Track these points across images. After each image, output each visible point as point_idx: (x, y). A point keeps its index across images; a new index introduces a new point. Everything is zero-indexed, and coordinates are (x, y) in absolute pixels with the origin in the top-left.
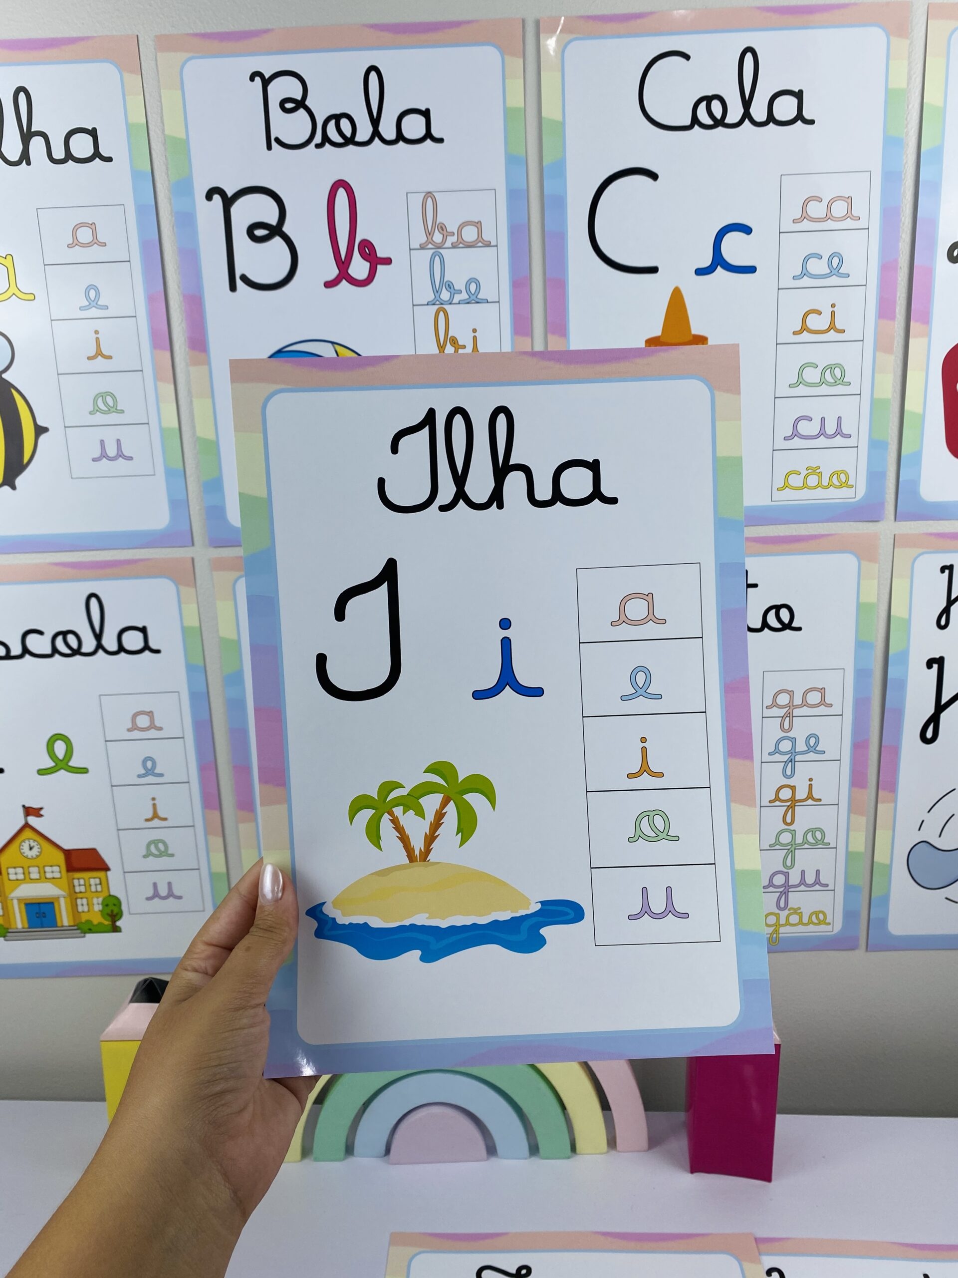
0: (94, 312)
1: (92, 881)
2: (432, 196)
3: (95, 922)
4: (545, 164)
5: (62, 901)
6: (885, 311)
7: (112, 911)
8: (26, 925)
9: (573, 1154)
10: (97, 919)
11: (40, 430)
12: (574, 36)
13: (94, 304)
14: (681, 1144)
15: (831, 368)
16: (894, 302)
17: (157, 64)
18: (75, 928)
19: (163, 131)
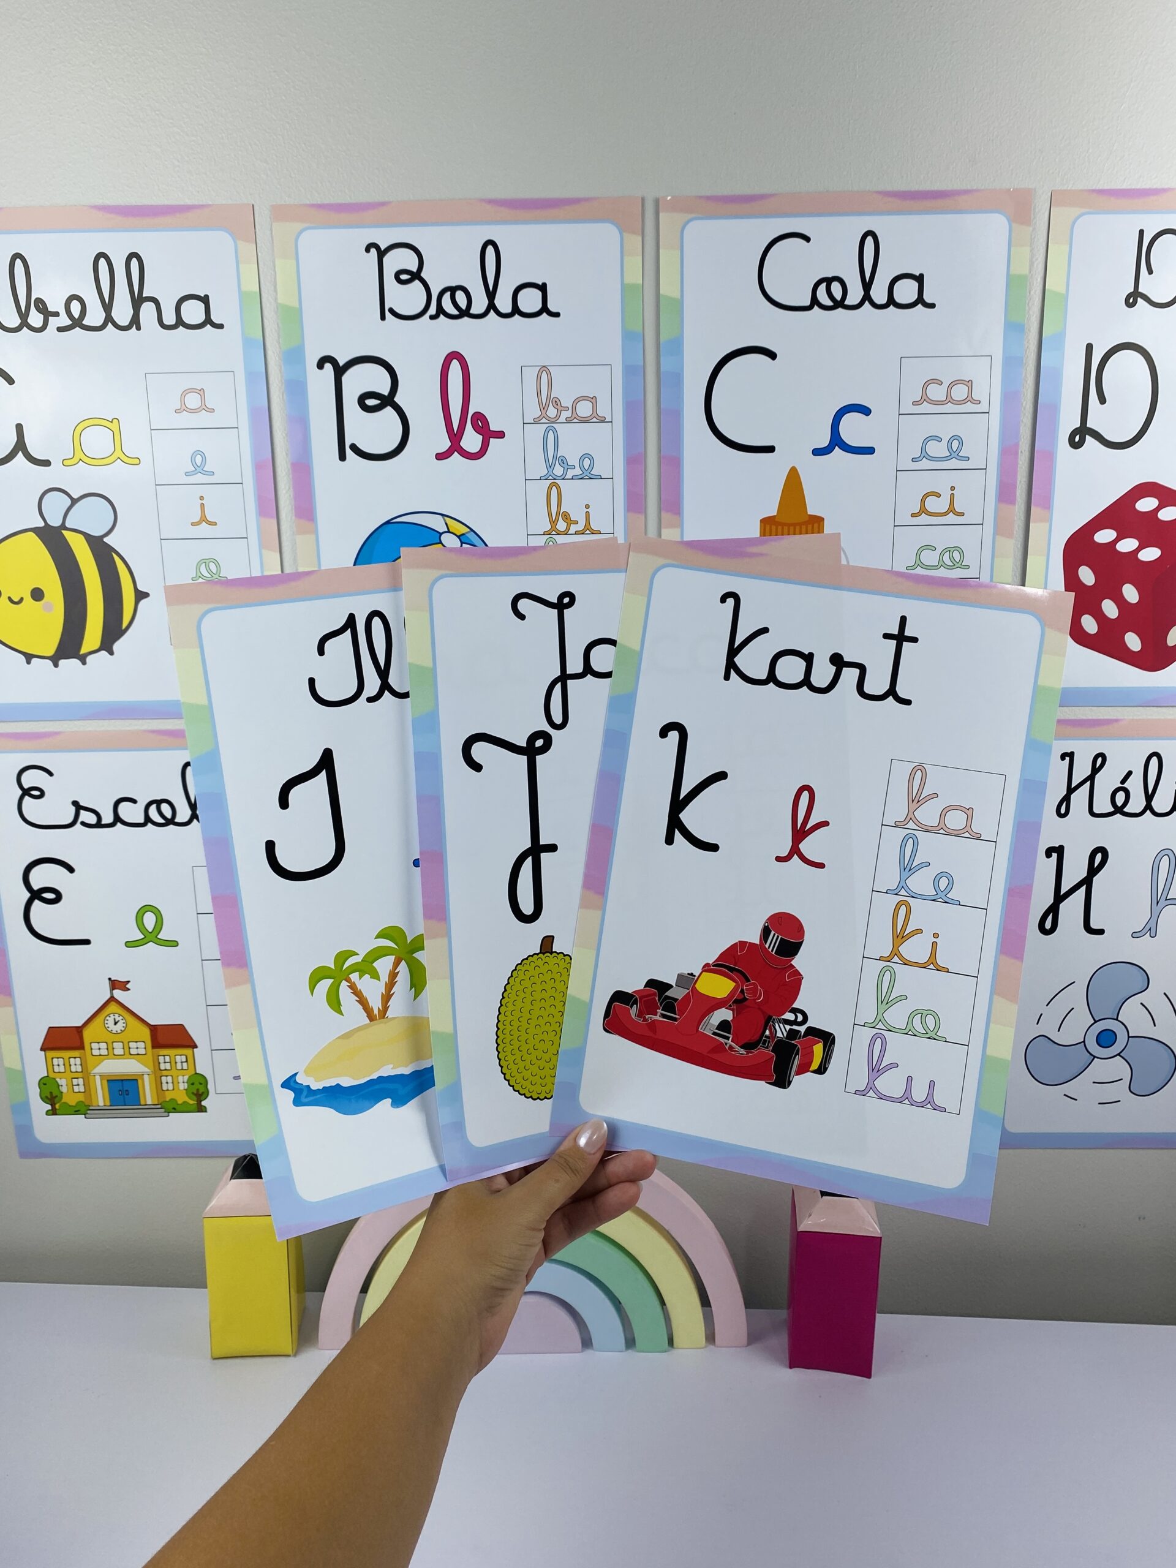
0: (199, 478)
1: (178, 1058)
2: (546, 370)
3: (180, 1102)
4: (663, 339)
5: (146, 1077)
6: (1005, 494)
7: (198, 1090)
8: (108, 1103)
9: (670, 1348)
10: (182, 1098)
11: (140, 595)
12: (693, 215)
13: (199, 470)
14: (781, 1341)
15: (949, 550)
16: (1014, 486)
17: (271, 233)
18: (159, 1106)
19: (276, 299)
